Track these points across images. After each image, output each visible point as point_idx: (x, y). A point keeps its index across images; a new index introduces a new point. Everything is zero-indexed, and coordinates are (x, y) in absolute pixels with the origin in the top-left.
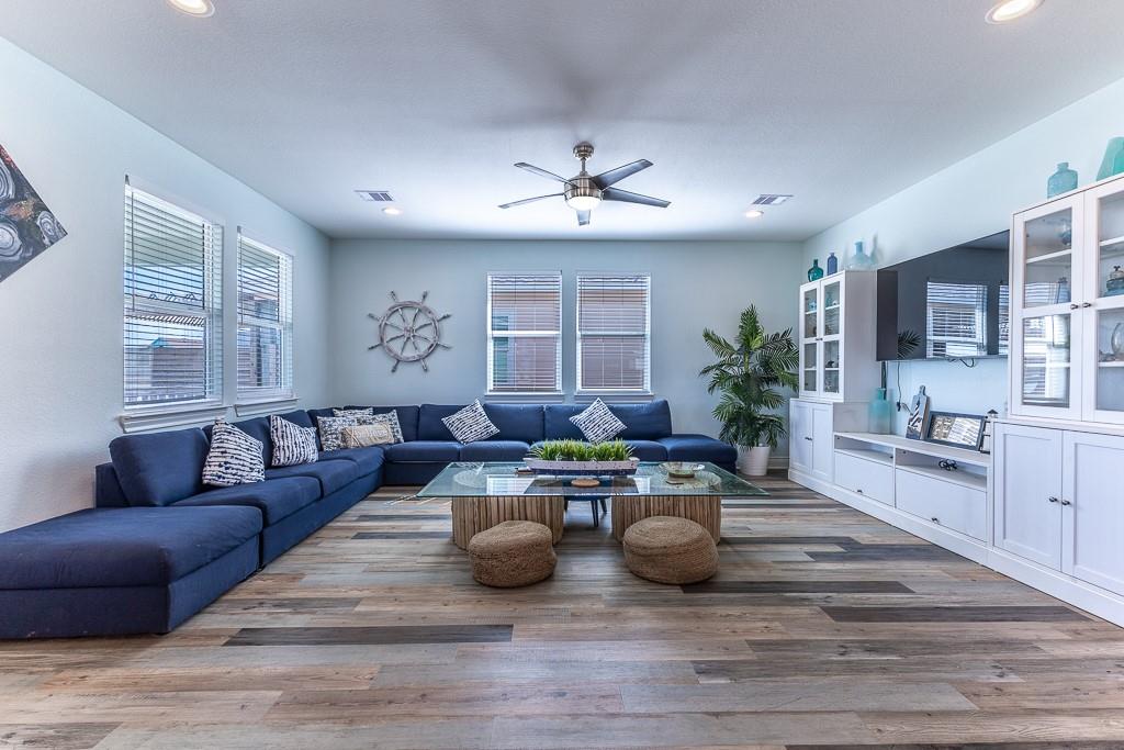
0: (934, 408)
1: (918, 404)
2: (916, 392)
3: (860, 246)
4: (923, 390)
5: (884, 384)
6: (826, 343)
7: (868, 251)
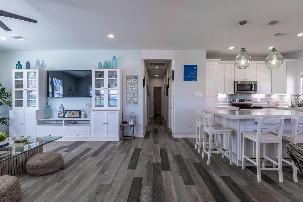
0: (65, 109)
1: (61, 109)
2: (60, 106)
3: (39, 61)
4: (62, 105)
5: (47, 104)
6: (28, 91)
7: (41, 63)
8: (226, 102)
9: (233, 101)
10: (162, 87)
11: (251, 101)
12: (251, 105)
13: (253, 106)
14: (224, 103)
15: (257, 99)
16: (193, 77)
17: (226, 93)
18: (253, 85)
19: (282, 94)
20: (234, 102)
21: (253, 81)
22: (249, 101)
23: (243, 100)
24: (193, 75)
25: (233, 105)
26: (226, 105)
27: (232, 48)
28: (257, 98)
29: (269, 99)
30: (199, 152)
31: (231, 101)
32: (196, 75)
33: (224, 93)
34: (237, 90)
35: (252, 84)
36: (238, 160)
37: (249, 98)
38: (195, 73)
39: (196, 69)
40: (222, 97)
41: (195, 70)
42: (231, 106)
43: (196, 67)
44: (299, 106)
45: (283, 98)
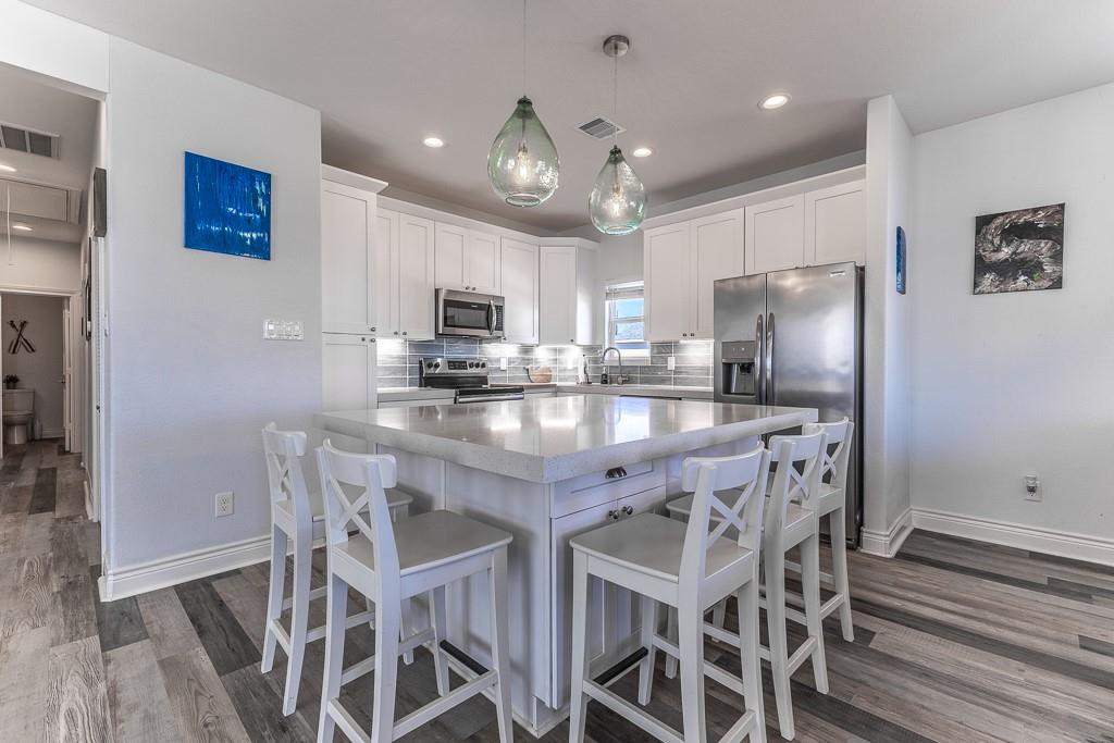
8: (403, 370)
9: (429, 366)
10: (68, 298)
11: (483, 366)
12: (484, 380)
13: (492, 386)
14: (394, 374)
15: (498, 360)
16: (248, 235)
17: (405, 334)
18: (494, 308)
19: (558, 346)
20: (432, 370)
21: (494, 297)
22: (477, 366)
23: (461, 365)
24: (249, 225)
25: (430, 381)
26: (402, 382)
27: (433, 142)
28: (499, 355)
29: (529, 361)
30: (289, 707)
31: (421, 368)
32: (265, 225)
33: (396, 333)
34: (446, 325)
35: (490, 305)
36: (540, 703)
37: (478, 356)
38: (260, 213)
39: (267, 198)
40: (390, 349)
41: (260, 200)
42: (421, 386)
43: (268, 187)
44: (605, 382)
45: (562, 357)
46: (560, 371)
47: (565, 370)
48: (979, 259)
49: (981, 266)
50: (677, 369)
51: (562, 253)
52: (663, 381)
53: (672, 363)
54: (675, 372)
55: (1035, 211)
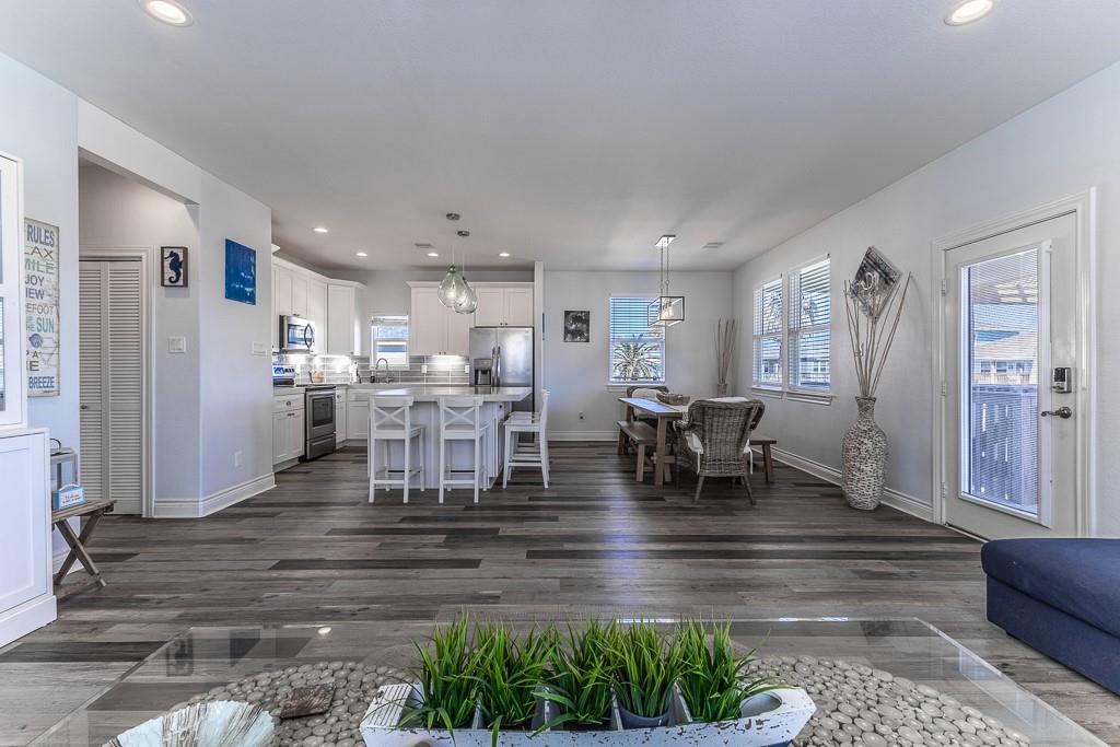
11: (293, 370)
16: (248, 290)
24: (249, 283)
32: (253, 284)
38: (252, 275)
39: (255, 266)
41: (252, 268)
43: (255, 259)
44: (373, 381)
45: (332, 364)
46: (329, 374)
47: (333, 373)
48: (566, 328)
49: (567, 331)
50: (428, 373)
51: (345, 290)
52: (418, 380)
53: (425, 369)
54: (427, 374)
55: (582, 312)
